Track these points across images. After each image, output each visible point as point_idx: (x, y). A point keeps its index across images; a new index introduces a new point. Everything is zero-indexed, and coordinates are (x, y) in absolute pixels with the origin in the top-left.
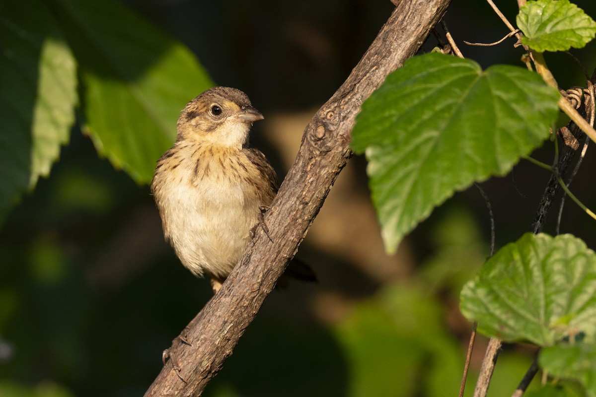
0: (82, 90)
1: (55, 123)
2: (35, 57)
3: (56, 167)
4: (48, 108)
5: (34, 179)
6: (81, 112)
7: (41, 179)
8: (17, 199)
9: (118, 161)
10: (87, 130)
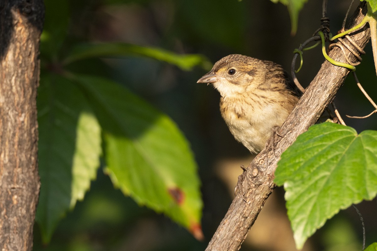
0: (104, 145)
1: (87, 166)
2: (74, 124)
3: (88, 194)
4: (83, 157)
5: (73, 202)
6: (103, 160)
7: (78, 202)
8: (62, 214)
9: (127, 190)
10: (108, 170)
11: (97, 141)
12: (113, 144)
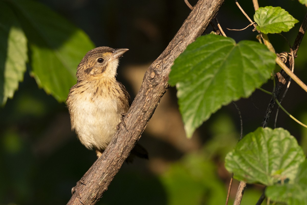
0: (30, 53)
1: (16, 71)
2: (6, 36)
4: (13, 63)
5: (5, 99)
7: (9, 99)
9: (48, 90)
10: (33, 74)
11: (24, 50)
12: (37, 53)
